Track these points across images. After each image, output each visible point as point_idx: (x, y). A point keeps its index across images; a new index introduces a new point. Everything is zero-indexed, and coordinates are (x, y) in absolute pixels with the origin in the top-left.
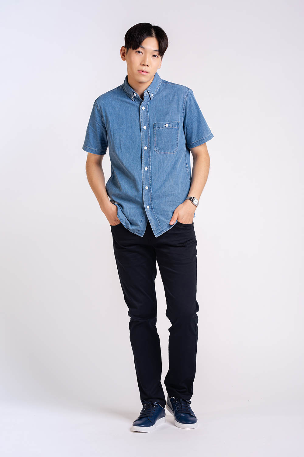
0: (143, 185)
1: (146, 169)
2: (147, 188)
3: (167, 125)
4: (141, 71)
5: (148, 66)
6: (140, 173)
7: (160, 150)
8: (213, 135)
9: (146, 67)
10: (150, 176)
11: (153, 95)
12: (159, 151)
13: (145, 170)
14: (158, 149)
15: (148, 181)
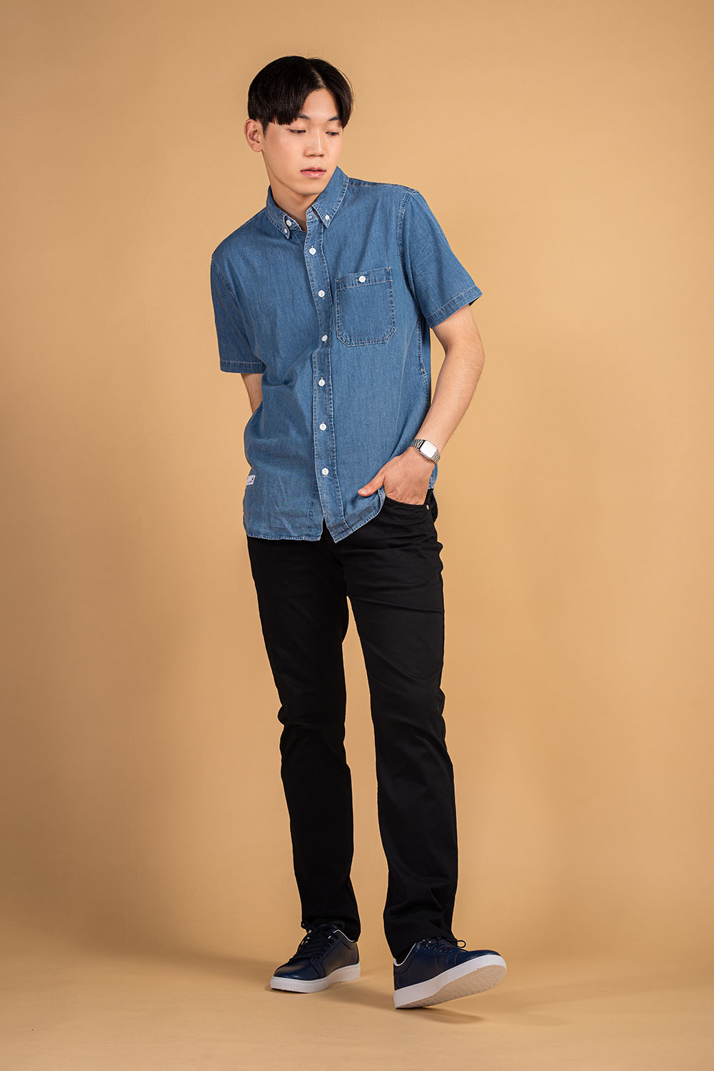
0: (315, 419)
1: (322, 383)
2: (323, 427)
3: (362, 279)
4: (309, 170)
5: (322, 156)
6: (309, 394)
7: (350, 337)
8: (478, 290)
9: (319, 158)
10: (331, 399)
11: (331, 217)
12: (348, 339)
13: (318, 385)
14: (344, 334)
15: (325, 411)
